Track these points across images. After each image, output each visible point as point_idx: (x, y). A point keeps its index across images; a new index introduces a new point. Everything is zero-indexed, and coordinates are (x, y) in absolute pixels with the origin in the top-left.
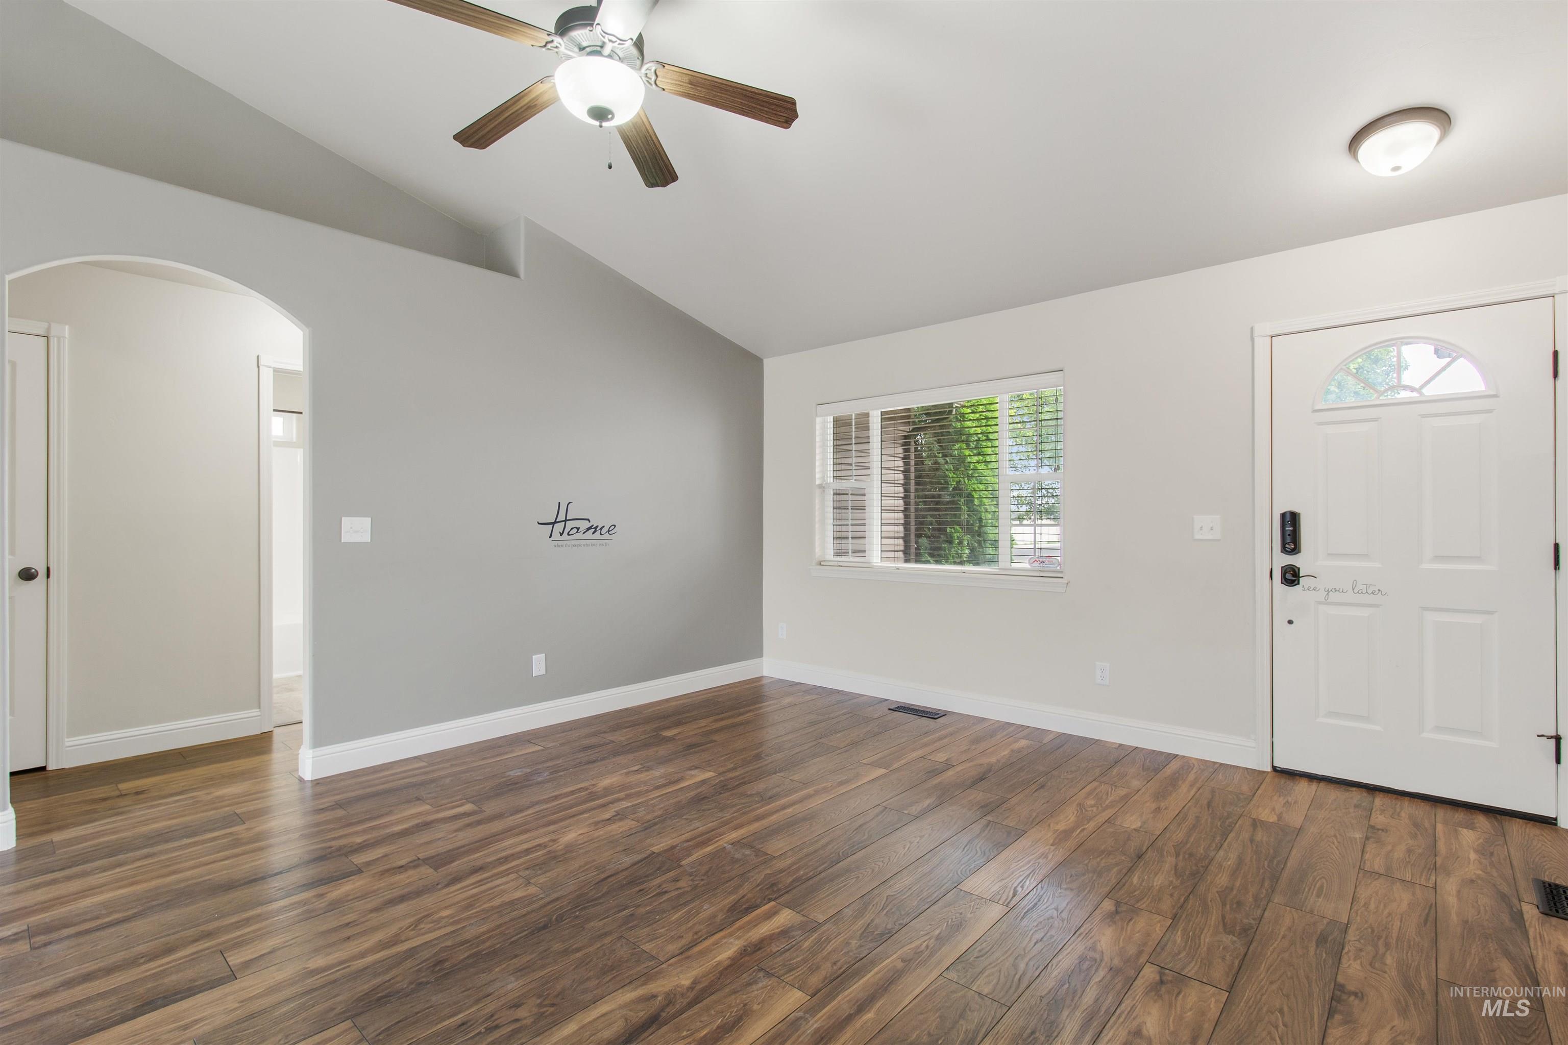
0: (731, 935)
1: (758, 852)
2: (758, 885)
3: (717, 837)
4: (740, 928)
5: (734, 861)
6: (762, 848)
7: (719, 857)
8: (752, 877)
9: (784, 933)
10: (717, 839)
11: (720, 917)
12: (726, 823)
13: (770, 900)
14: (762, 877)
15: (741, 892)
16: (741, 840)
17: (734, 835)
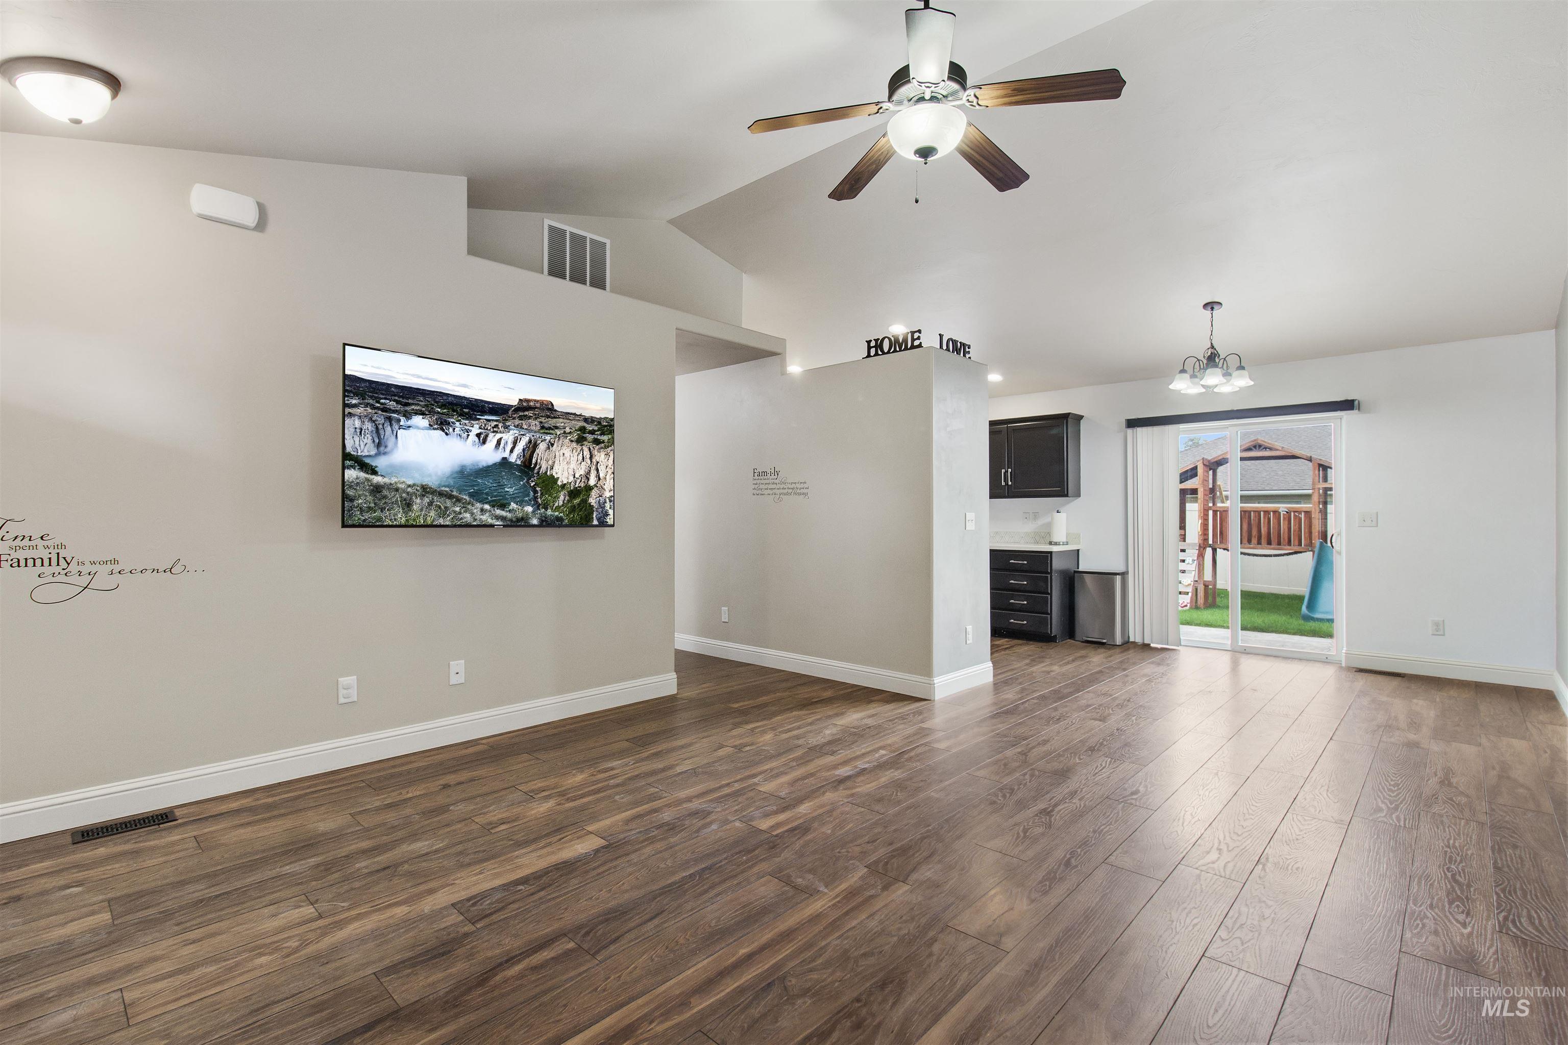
0: (805, 815)
1: (788, 881)
2: (788, 846)
3: (839, 902)
4: (800, 818)
5: (812, 871)
6: (784, 887)
7: (829, 876)
8: (793, 854)
9: (766, 815)
10: (838, 899)
11: (816, 825)
12: (834, 925)
13: (777, 836)
14: (782, 855)
15: (801, 842)
16: (808, 898)
17: (817, 906)
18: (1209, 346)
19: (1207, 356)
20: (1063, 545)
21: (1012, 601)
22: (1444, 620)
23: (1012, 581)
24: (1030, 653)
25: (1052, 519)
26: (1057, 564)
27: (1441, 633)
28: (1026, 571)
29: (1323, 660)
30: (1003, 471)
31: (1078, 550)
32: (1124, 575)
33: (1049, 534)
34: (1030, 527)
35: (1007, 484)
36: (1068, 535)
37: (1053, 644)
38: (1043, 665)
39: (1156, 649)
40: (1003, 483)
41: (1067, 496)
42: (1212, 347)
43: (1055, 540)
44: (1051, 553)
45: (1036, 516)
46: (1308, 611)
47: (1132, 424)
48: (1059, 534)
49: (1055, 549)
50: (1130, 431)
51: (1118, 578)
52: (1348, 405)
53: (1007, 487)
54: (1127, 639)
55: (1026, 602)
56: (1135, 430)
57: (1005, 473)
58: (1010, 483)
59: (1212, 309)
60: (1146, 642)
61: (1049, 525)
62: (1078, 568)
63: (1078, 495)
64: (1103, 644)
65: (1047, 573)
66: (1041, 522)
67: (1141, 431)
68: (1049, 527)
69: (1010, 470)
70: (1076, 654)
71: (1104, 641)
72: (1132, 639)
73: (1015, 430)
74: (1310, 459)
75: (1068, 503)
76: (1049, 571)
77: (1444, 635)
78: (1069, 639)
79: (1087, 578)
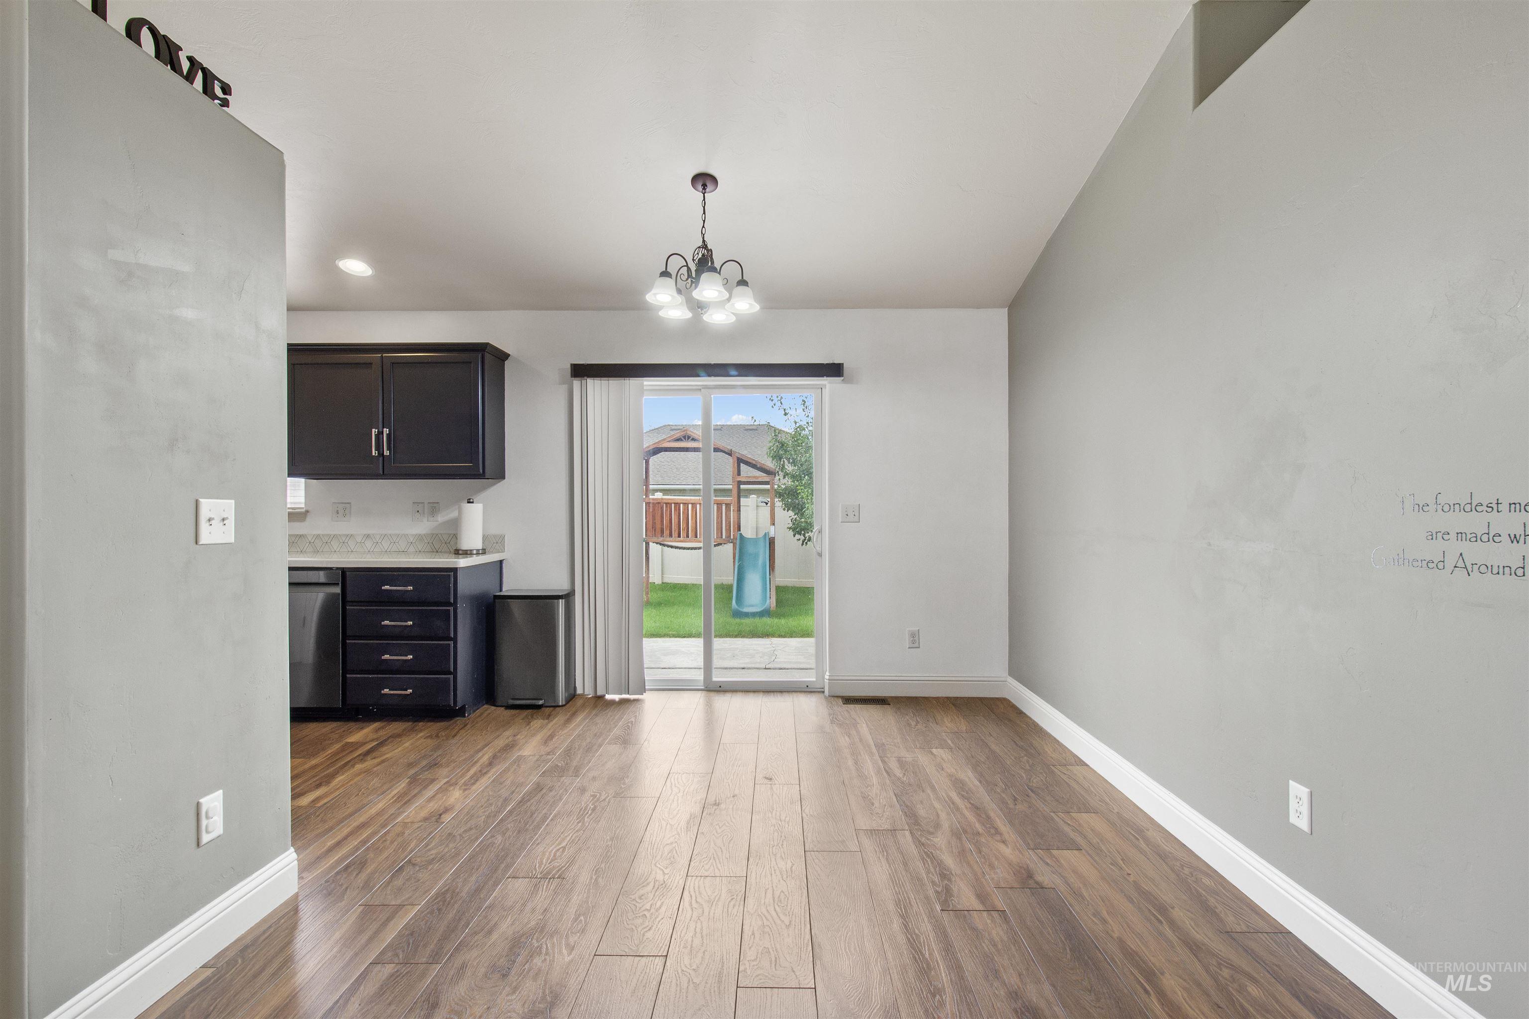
18: (700, 243)
19: (697, 257)
20: (478, 554)
21: (387, 657)
22: (919, 630)
23: (387, 622)
24: (412, 757)
25: (460, 512)
26: (465, 586)
27: (916, 645)
28: (412, 603)
29: (804, 690)
30: (374, 431)
31: (501, 562)
32: (568, 597)
33: (455, 537)
34: (423, 526)
35: (381, 454)
36: (485, 538)
37: (459, 721)
38: (429, 792)
39: (612, 703)
40: (374, 453)
41: (481, 476)
42: (704, 246)
43: (465, 545)
44: (455, 570)
45: (434, 509)
46: (738, 606)
47: (581, 371)
48: (472, 538)
49: (462, 562)
50: (576, 383)
51: (561, 603)
52: (834, 370)
53: (381, 459)
54: (572, 692)
55: (411, 657)
56: (584, 382)
57: (377, 436)
58: (387, 453)
59: (704, 186)
60: (599, 693)
61: (455, 524)
62: (501, 590)
63: (500, 475)
64: (539, 707)
65: (449, 604)
66: (441, 518)
67: (594, 385)
68: (454, 529)
69: (386, 431)
70: (496, 742)
71: (541, 702)
72: (579, 691)
73: (395, 363)
74: (730, 454)
75: (484, 488)
76: (452, 601)
77: (919, 648)
78: (487, 703)
79: (515, 606)
